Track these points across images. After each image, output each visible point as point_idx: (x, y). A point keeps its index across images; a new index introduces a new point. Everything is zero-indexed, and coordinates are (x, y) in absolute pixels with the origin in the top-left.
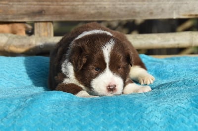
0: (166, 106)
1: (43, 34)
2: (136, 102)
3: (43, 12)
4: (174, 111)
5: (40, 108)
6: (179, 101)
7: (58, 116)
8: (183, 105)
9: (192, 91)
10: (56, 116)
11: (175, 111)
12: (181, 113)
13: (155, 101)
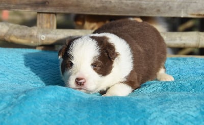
0: (173, 112)
1: (45, 26)
2: (139, 106)
3: (47, 3)
4: (181, 118)
5: (33, 106)
6: (187, 108)
7: (52, 117)
8: (191, 113)
9: (201, 98)
10: (50, 117)
11: (183, 118)
12: (189, 121)
13: (160, 106)
